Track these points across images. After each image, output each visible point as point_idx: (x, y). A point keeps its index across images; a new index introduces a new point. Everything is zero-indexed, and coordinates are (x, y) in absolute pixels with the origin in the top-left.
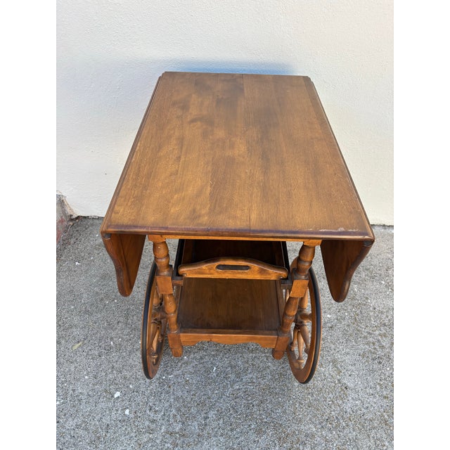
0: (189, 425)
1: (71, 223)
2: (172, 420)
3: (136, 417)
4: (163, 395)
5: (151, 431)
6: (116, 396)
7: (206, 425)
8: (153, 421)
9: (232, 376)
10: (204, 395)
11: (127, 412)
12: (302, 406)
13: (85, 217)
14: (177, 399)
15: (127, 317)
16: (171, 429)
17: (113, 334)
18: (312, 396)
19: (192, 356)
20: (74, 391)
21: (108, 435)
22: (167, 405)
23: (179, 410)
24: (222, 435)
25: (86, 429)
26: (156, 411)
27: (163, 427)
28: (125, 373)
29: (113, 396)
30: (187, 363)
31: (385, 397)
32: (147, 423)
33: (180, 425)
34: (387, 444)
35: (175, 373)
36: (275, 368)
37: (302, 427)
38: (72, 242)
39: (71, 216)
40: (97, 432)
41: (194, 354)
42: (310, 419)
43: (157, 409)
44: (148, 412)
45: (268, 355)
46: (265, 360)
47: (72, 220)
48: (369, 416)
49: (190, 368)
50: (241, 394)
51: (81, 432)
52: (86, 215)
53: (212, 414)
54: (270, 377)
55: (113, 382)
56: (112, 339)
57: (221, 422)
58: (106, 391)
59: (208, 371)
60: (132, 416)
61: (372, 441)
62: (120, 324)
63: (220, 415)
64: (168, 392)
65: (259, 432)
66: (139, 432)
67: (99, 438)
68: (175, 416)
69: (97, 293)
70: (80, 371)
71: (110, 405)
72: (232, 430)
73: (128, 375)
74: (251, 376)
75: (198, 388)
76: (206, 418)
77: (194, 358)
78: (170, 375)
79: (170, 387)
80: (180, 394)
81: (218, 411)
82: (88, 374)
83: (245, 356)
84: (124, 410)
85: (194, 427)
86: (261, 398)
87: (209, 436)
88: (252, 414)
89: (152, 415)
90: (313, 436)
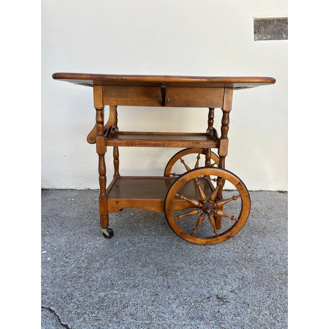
0: (93, 264)
2: (81, 262)
3: (55, 261)
4: (78, 252)
5: (63, 266)
6: (43, 252)
7: (105, 264)
8: (67, 263)
9: (130, 245)
10: (107, 252)
11: (49, 259)
12: (177, 256)
13: (47, 189)
14: (87, 254)
15: (62, 224)
16: (79, 266)
17: (50, 230)
18: (185, 252)
22: (79, 256)
23: (87, 258)
24: (116, 268)
27: (73, 265)
28: (53, 244)
30: (98, 240)
31: (237, 252)
32: (62, 263)
33: (87, 264)
34: (237, 271)
35: (88, 244)
36: (160, 241)
37: (176, 264)
42: (182, 261)
43: (71, 258)
44: (64, 259)
45: (156, 236)
46: (154, 238)
48: (225, 260)
49: (100, 242)
50: (134, 251)
53: (111, 259)
54: (156, 245)
56: (48, 231)
57: (117, 262)
59: (112, 243)
60: (52, 260)
61: (226, 270)
62: (56, 226)
63: (117, 259)
64: (81, 251)
65: (144, 266)
66: (54, 267)
68: (83, 260)
72: (124, 266)
73: (55, 245)
74: (142, 244)
75: (104, 249)
76: (106, 261)
78: (85, 244)
79: (83, 249)
80: (90, 252)
83: (141, 237)
85: (97, 265)
86: (148, 253)
87: (106, 268)
88: (140, 260)
89: (66, 260)
90: (183, 268)
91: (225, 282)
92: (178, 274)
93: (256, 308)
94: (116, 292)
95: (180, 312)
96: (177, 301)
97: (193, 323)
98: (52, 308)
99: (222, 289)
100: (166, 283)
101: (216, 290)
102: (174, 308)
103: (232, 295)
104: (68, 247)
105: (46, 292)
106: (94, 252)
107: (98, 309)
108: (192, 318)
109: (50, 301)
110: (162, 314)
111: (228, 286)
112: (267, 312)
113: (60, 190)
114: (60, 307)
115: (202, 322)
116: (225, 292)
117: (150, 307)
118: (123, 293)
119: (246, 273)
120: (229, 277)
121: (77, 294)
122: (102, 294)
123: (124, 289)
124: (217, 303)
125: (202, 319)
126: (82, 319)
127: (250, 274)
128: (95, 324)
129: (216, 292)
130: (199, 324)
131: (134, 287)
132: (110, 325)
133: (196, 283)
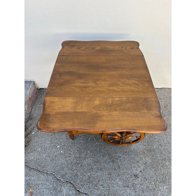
0: (81, 155)
1: (38, 91)
2: (76, 154)
3: (65, 153)
5: (69, 157)
6: (58, 147)
7: (87, 155)
8: (70, 154)
9: (95, 140)
10: (86, 146)
11: (62, 152)
13: (43, 89)
14: (77, 148)
16: (76, 156)
19: (82, 134)
20: (44, 146)
21: (56, 158)
22: (74, 149)
23: (78, 151)
24: (92, 157)
25: (49, 157)
26: (71, 151)
27: (73, 156)
28: (60, 140)
29: (57, 147)
30: (80, 137)
31: (145, 145)
32: (68, 155)
33: (79, 155)
34: (144, 159)
35: (76, 140)
37: (117, 155)
38: (39, 98)
39: (38, 88)
40: (52, 157)
42: (120, 152)
44: (68, 151)
47: (38, 90)
48: (139, 151)
49: (81, 138)
50: (98, 145)
51: (48, 158)
52: (43, 88)
53: (89, 152)
55: (57, 143)
57: (92, 154)
58: (54, 146)
59: (87, 139)
60: (63, 153)
61: (139, 158)
63: (91, 151)
64: (74, 146)
65: (103, 156)
66: (66, 157)
67: (53, 159)
68: (77, 152)
70: (46, 140)
71: (56, 150)
72: (95, 156)
73: (61, 141)
75: (84, 144)
76: (87, 153)
77: (83, 135)
79: (75, 144)
80: (78, 146)
82: (48, 141)
85: (83, 155)
86: (104, 146)
87: (88, 158)
88: (101, 151)
90: (120, 157)
91: (138, 166)
92: (118, 161)
93: (149, 181)
94: (94, 173)
95: (120, 183)
96: (119, 177)
97: (125, 189)
98: (71, 182)
99: (137, 170)
100: (114, 167)
101: (134, 171)
102: (118, 181)
103: (140, 174)
104: (68, 142)
105: (67, 173)
106: (80, 146)
107: (89, 182)
108: (124, 187)
109: (69, 178)
110: (113, 185)
111: (139, 168)
112: (153, 183)
114: (74, 181)
115: (128, 189)
116: (138, 172)
117: (108, 181)
118: (97, 173)
119: (147, 159)
120: (140, 162)
121: (79, 174)
122: (89, 174)
123: (97, 171)
124: (134, 178)
125: (128, 187)
126: (84, 188)
127: (149, 160)
128: (89, 190)
129: (134, 172)
130: (127, 189)
131: (101, 169)
132: (95, 190)
133: (126, 167)
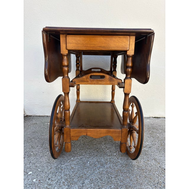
0: (72, 187)
2: (61, 184)
3: (40, 183)
4: (58, 173)
6: (29, 173)
7: (83, 186)
8: (50, 185)
9: (99, 166)
10: (82, 173)
11: (34, 180)
12: (141, 178)
14: (66, 175)
15: (43, 145)
17: (34, 150)
18: (146, 173)
19: (76, 158)
22: (59, 178)
23: (66, 180)
26: (52, 181)
28: (37, 164)
29: (27, 174)
30: (73, 160)
32: (46, 185)
33: (67, 187)
35: (66, 164)
36: (123, 162)
37: (143, 187)
41: (77, 157)
42: (147, 183)
43: (53, 179)
44: (47, 180)
45: (118, 157)
46: (117, 159)
49: (75, 162)
50: (104, 172)
52: (31, 115)
53: (87, 181)
54: (120, 166)
56: (32, 152)
57: (93, 185)
59: (85, 164)
60: (37, 182)
62: (38, 147)
63: (92, 181)
64: (61, 172)
68: (64, 182)
69: (29, 137)
74: (109, 165)
75: (79, 170)
76: (83, 183)
78: (63, 165)
79: (62, 170)
80: (68, 173)
81: (91, 180)
83: (106, 158)
84: (32, 179)
85: (76, 187)
86: (116, 174)
88: (111, 181)
89: (50, 182)
104: (49, 167)
106: (71, 173)
113: (39, 116)
